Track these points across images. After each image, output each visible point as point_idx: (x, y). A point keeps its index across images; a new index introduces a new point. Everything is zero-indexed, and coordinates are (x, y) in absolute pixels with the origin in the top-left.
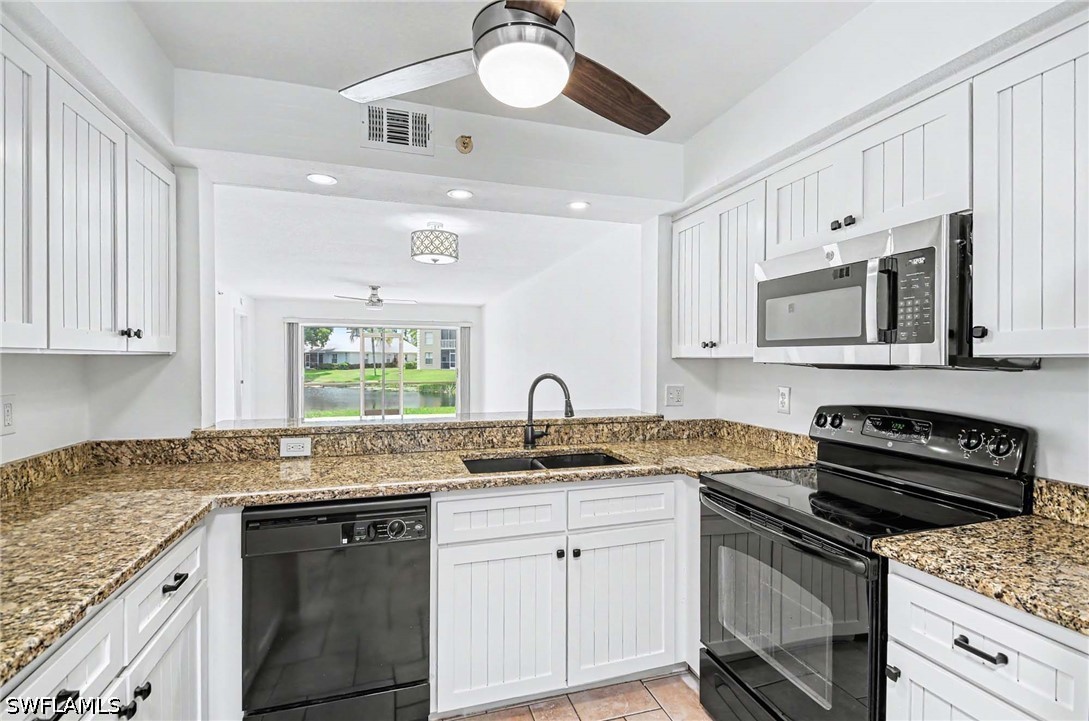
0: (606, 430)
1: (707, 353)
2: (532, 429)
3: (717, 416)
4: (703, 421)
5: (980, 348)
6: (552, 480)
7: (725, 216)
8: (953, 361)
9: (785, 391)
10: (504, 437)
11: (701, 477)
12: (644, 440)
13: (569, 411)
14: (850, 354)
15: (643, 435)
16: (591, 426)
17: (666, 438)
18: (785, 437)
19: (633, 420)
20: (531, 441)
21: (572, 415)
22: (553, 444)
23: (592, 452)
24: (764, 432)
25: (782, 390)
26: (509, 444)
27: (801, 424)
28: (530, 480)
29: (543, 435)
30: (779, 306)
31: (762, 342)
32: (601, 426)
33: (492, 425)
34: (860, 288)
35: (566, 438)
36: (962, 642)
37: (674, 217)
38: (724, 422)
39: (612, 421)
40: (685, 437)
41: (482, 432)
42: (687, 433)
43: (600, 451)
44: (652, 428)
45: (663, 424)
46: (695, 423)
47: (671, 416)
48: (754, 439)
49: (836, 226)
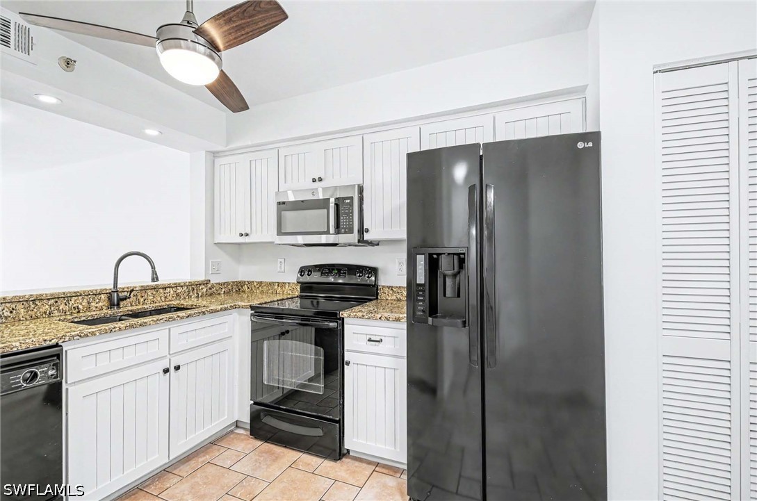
0: (172, 292)
1: (242, 240)
2: (118, 295)
3: (240, 279)
4: (233, 282)
5: (367, 237)
6: (161, 321)
7: (253, 163)
8: (359, 241)
9: (283, 260)
10: (89, 303)
11: (252, 308)
12: (198, 297)
13: (155, 278)
14: (324, 239)
15: (197, 293)
16: (161, 291)
17: (211, 295)
18: (282, 285)
19: (191, 284)
20: (112, 305)
21: (157, 280)
22: (132, 305)
23: (166, 307)
24: (271, 284)
25: (280, 260)
26: (94, 309)
27: (292, 277)
28: (146, 323)
29: (125, 299)
30: (289, 215)
31: (280, 233)
32: (169, 289)
33: (77, 295)
34: (326, 210)
35: (142, 300)
36: (370, 340)
37: (215, 155)
38: (245, 282)
39: (177, 286)
40: (222, 293)
41: (68, 301)
42: (224, 290)
43: (172, 306)
44: (202, 289)
45: (209, 286)
46: (228, 283)
47: (214, 280)
48: (265, 289)
49: (314, 180)
